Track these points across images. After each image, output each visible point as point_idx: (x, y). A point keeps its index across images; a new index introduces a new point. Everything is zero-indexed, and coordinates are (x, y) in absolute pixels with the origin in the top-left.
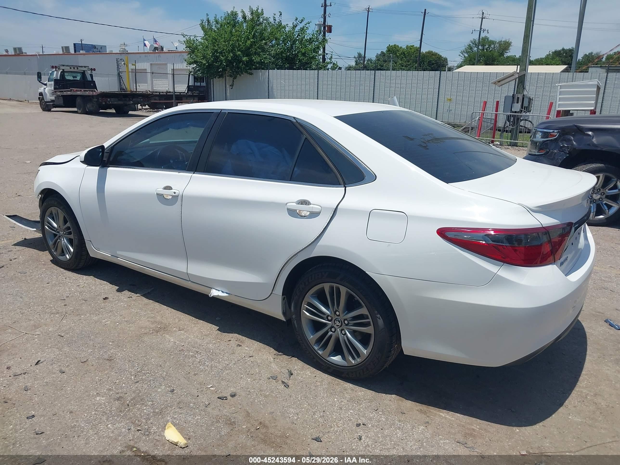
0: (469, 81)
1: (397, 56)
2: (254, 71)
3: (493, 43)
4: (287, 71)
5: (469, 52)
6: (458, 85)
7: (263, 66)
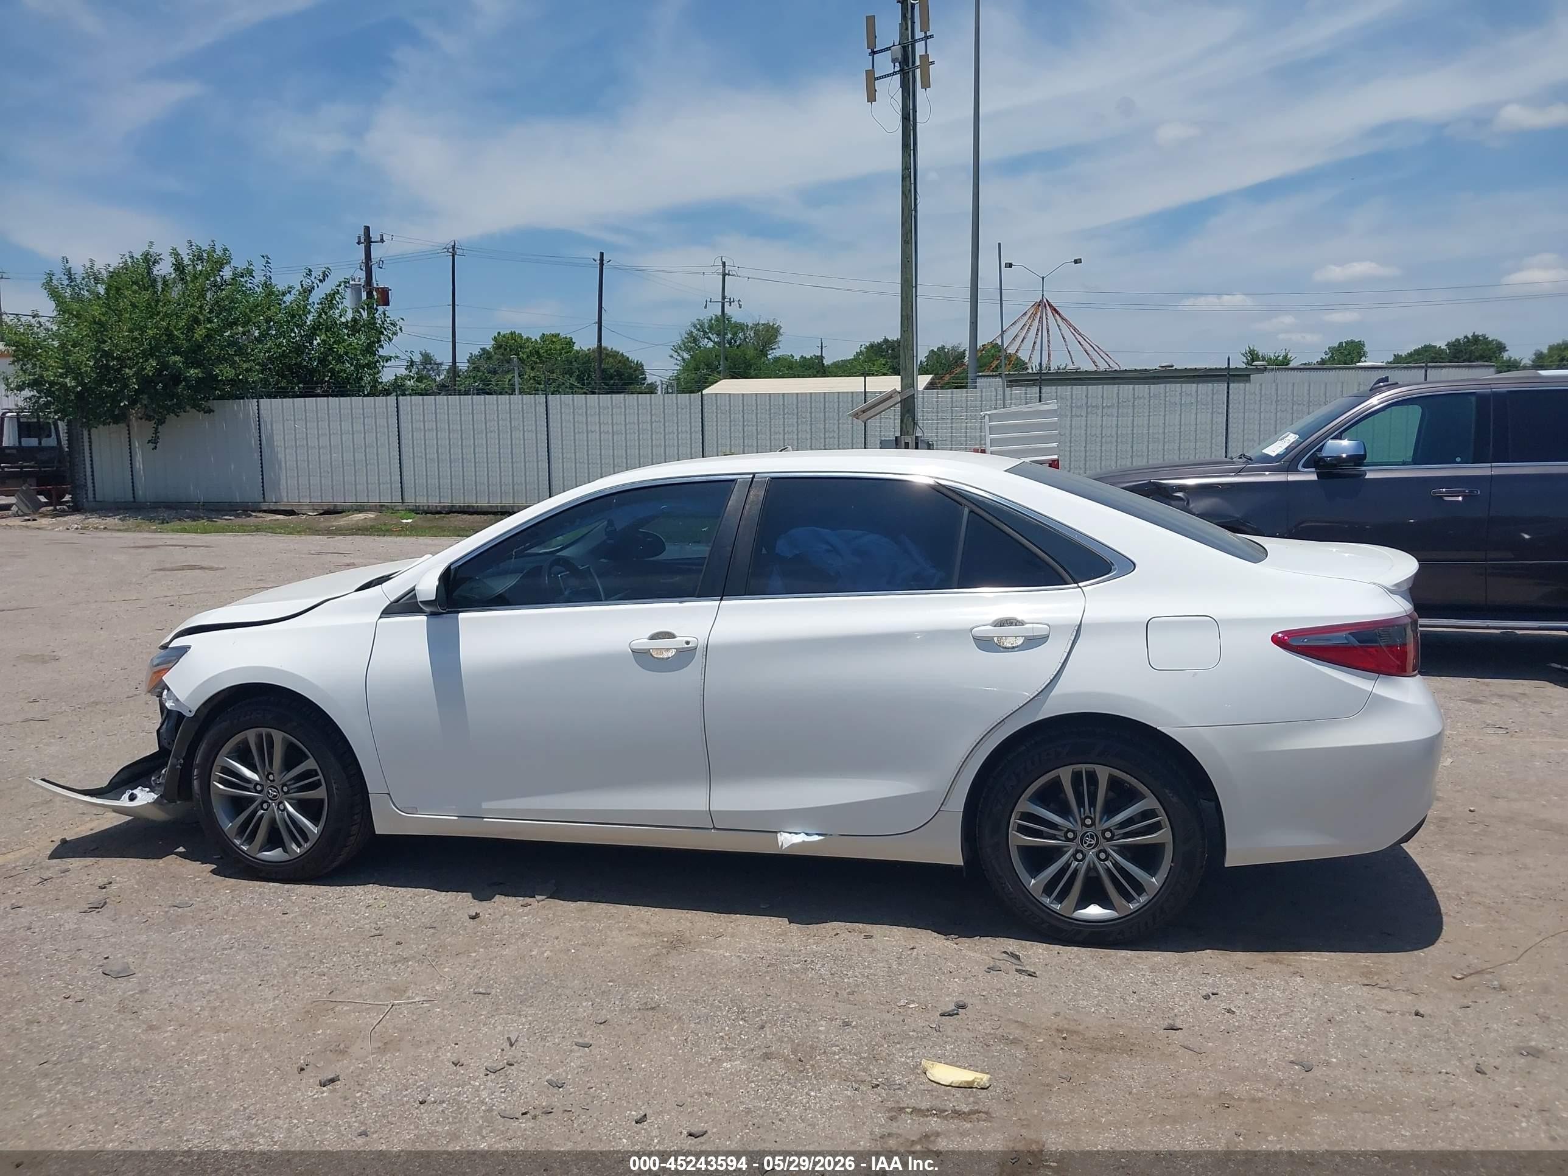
0: (768, 412)
1: (520, 359)
2: (215, 404)
3: (743, 330)
4: (299, 401)
5: (691, 348)
6: (744, 422)
7: (240, 390)
